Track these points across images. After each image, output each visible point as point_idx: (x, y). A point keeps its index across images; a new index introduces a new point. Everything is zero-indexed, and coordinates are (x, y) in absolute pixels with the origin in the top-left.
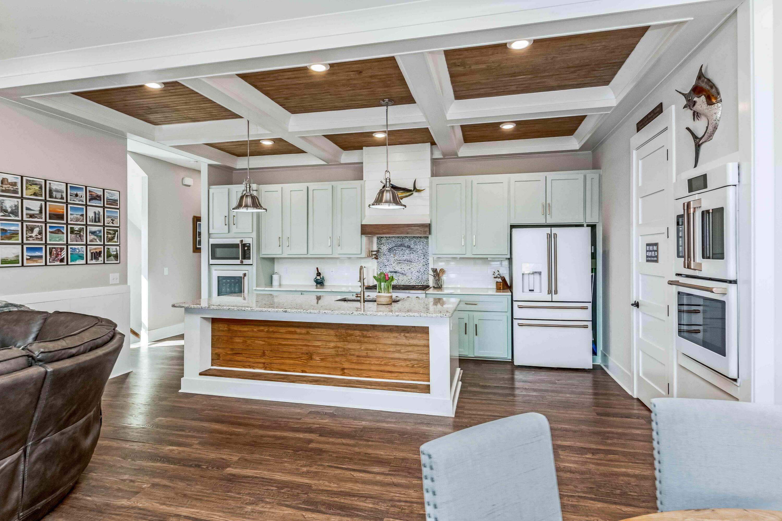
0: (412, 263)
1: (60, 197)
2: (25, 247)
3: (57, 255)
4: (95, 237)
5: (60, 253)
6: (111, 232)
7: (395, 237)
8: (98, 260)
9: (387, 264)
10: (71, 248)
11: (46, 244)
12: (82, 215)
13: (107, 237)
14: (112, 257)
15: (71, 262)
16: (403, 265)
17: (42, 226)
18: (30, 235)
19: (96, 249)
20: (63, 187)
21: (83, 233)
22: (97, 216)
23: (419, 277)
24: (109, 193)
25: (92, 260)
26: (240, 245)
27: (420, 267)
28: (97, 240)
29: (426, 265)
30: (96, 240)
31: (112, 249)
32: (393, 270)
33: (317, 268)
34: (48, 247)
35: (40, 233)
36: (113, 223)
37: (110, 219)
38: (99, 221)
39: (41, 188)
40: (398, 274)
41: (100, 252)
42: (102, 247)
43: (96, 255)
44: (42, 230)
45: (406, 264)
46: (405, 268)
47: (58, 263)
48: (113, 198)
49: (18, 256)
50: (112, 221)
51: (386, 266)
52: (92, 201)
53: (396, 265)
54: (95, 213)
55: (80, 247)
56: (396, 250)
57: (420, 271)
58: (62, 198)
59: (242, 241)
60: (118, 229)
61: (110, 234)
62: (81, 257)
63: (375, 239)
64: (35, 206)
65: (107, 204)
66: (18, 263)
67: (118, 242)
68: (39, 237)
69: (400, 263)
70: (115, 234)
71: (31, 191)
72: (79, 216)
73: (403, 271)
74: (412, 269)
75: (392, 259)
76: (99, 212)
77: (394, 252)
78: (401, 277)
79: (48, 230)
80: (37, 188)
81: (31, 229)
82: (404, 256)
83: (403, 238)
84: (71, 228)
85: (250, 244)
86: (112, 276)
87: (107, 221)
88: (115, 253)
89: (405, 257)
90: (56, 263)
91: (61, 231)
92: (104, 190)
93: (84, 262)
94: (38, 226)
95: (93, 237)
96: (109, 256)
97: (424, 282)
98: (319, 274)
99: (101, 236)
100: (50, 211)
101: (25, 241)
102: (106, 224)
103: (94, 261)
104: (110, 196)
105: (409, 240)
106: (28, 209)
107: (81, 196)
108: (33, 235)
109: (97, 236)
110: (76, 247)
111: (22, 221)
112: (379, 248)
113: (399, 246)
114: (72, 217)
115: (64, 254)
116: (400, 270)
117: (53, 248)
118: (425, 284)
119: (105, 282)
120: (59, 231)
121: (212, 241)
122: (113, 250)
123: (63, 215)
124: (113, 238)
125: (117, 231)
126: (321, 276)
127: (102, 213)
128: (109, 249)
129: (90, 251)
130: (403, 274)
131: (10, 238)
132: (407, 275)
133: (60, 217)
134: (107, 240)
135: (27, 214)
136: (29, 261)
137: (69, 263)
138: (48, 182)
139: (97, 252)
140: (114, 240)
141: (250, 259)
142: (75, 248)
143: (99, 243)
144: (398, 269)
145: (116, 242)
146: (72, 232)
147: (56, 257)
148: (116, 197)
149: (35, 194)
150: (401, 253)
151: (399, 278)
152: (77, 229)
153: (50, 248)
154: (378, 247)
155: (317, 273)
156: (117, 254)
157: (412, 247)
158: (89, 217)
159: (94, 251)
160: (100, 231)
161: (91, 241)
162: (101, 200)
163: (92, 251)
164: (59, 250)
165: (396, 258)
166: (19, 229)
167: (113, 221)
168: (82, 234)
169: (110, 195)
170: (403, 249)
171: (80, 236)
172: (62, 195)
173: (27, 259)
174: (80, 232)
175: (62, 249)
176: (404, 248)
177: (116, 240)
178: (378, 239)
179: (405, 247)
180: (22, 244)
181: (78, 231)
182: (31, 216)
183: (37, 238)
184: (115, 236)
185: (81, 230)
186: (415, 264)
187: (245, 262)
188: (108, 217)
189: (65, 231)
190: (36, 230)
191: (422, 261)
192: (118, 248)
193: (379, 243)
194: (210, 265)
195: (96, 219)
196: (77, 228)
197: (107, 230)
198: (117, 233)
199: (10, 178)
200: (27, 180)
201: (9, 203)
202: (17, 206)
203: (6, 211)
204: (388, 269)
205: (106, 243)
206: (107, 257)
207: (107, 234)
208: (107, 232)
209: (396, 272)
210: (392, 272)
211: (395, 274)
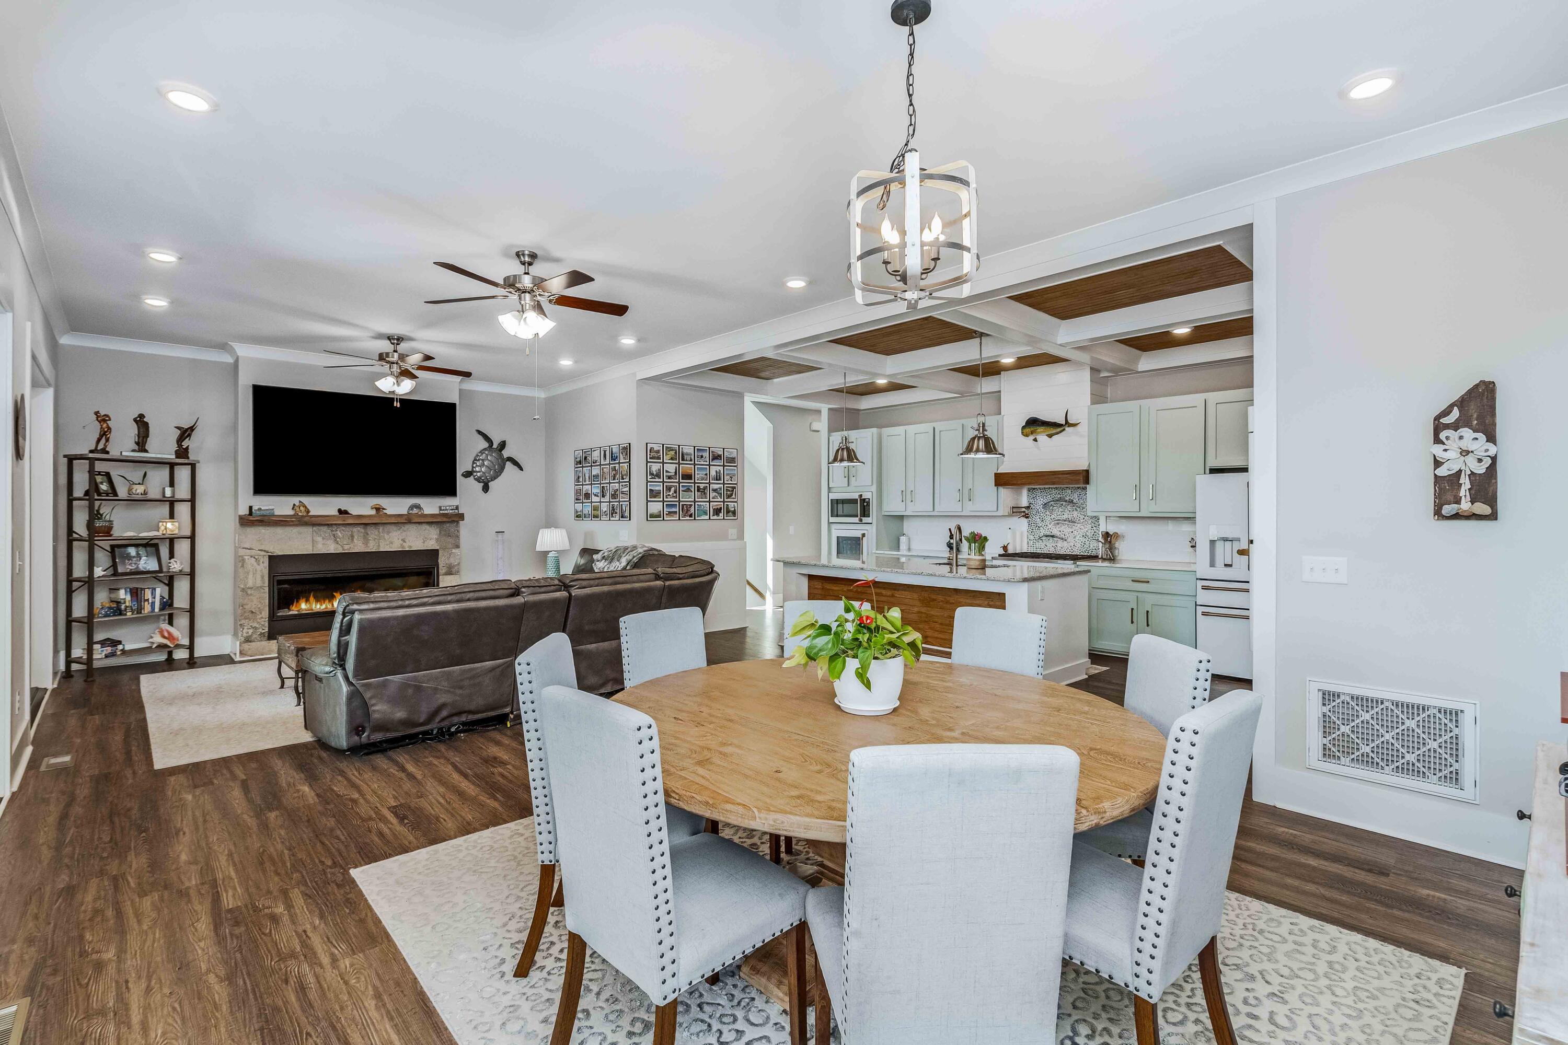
0: (1076, 524)
1: (690, 459)
2: (665, 504)
4: (717, 495)
5: (689, 509)
6: (730, 489)
7: (1052, 488)
8: (719, 515)
9: (1040, 525)
10: (698, 505)
11: (679, 501)
12: (706, 474)
13: (727, 494)
14: (731, 513)
15: (698, 517)
16: (1063, 527)
17: (677, 486)
18: (669, 493)
19: (717, 505)
20: (692, 451)
21: (707, 491)
22: (718, 474)
23: (1084, 544)
24: (728, 452)
25: (714, 515)
26: (858, 500)
27: (1086, 529)
29: (1095, 526)
30: (717, 497)
31: (731, 506)
32: (1048, 533)
33: (950, 529)
34: (681, 504)
35: (675, 492)
36: (731, 481)
37: (728, 477)
38: (720, 479)
39: (676, 453)
40: (1056, 539)
41: (721, 509)
42: (722, 504)
43: (717, 511)
44: (677, 489)
45: (1066, 526)
46: (1066, 529)
47: (688, 518)
48: (731, 456)
49: (661, 511)
50: (731, 479)
51: (1039, 527)
52: (715, 461)
53: (1053, 527)
55: (704, 503)
56: (1054, 506)
57: (1086, 535)
59: (861, 496)
60: (736, 486)
61: (729, 491)
62: (705, 513)
63: (1026, 494)
64: (671, 468)
65: (726, 463)
66: (661, 517)
67: (735, 499)
68: (675, 495)
69: (1058, 524)
70: (733, 491)
71: (669, 457)
72: (704, 476)
73: (1063, 536)
74: (1075, 533)
75: (1047, 519)
76: (720, 471)
77: (1051, 508)
78: (1060, 544)
79: (681, 489)
80: (673, 453)
81: (669, 489)
82: (1063, 514)
83: (1063, 489)
85: (869, 499)
86: (730, 531)
87: (726, 479)
88: (733, 509)
89: (1065, 517)
90: (686, 518)
91: (690, 490)
92: (724, 449)
93: (707, 517)
94: (674, 486)
95: (715, 494)
96: (728, 512)
97: (1092, 551)
99: (721, 494)
100: (682, 472)
101: (665, 499)
102: (726, 482)
103: (715, 517)
104: (729, 454)
105: (1072, 492)
106: (667, 471)
107: (706, 457)
108: (671, 493)
109: (718, 493)
110: (702, 503)
111: (663, 482)
112: (1031, 504)
113: (1057, 501)
114: (699, 477)
115: (692, 510)
116: (1058, 534)
117: (684, 505)
118: (1094, 553)
119: (723, 537)
120: (688, 490)
121: (833, 496)
123: (692, 475)
124: (732, 495)
125: (735, 488)
127: (722, 472)
128: (728, 505)
129: (712, 507)
130: (1062, 539)
131: (656, 496)
132: (1068, 540)
133: (690, 477)
134: (726, 497)
135: (666, 476)
136: (668, 516)
137: (696, 518)
138: (681, 447)
139: (718, 508)
140: (732, 497)
141: (869, 517)
142: (701, 505)
143: (720, 500)
144: (1055, 531)
146: (699, 490)
147: (687, 512)
148: (734, 455)
149: (672, 459)
150: (1061, 510)
151: (1058, 544)
154: (1028, 501)
156: (735, 510)
157: (1075, 501)
158: (712, 476)
159: (716, 507)
160: (721, 489)
161: (713, 498)
162: (721, 459)
163: (714, 508)
164: (689, 507)
165: (1053, 516)
166: (662, 489)
170: (1062, 505)
171: (705, 493)
173: (667, 514)
174: (705, 490)
175: (691, 506)
176: (1064, 503)
177: (734, 496)
178: (1030, 492)
179: (1066, 501)
180: (664, 501)
181: (703, 489)
182: (669, 477)
183: (673, 497)
184: (733, 493)
185: (705, 488)
186: (1079, 525)
187: (866, 520)
188: (728, 475)
189: (693, 490)
190: (673, 489)
191: (1090, 521)
192: (736, 504)
193: (1032, 497)
194: (829, 523)
195: (718, 478)
196: (702, 486)
197: (726, 487)
198: (735, 490)
199: (656, 448)
200: (666, 447)
201: (655, 467)
202: (659, 470)
203: (653, 474)
204: (1043, 532)
205: (725, 499)
206: (726, 513)
207: (726, 491)
208: (726, 489)
209: (1053, 536)
210: (1047, 536)
211: (1051, 538)
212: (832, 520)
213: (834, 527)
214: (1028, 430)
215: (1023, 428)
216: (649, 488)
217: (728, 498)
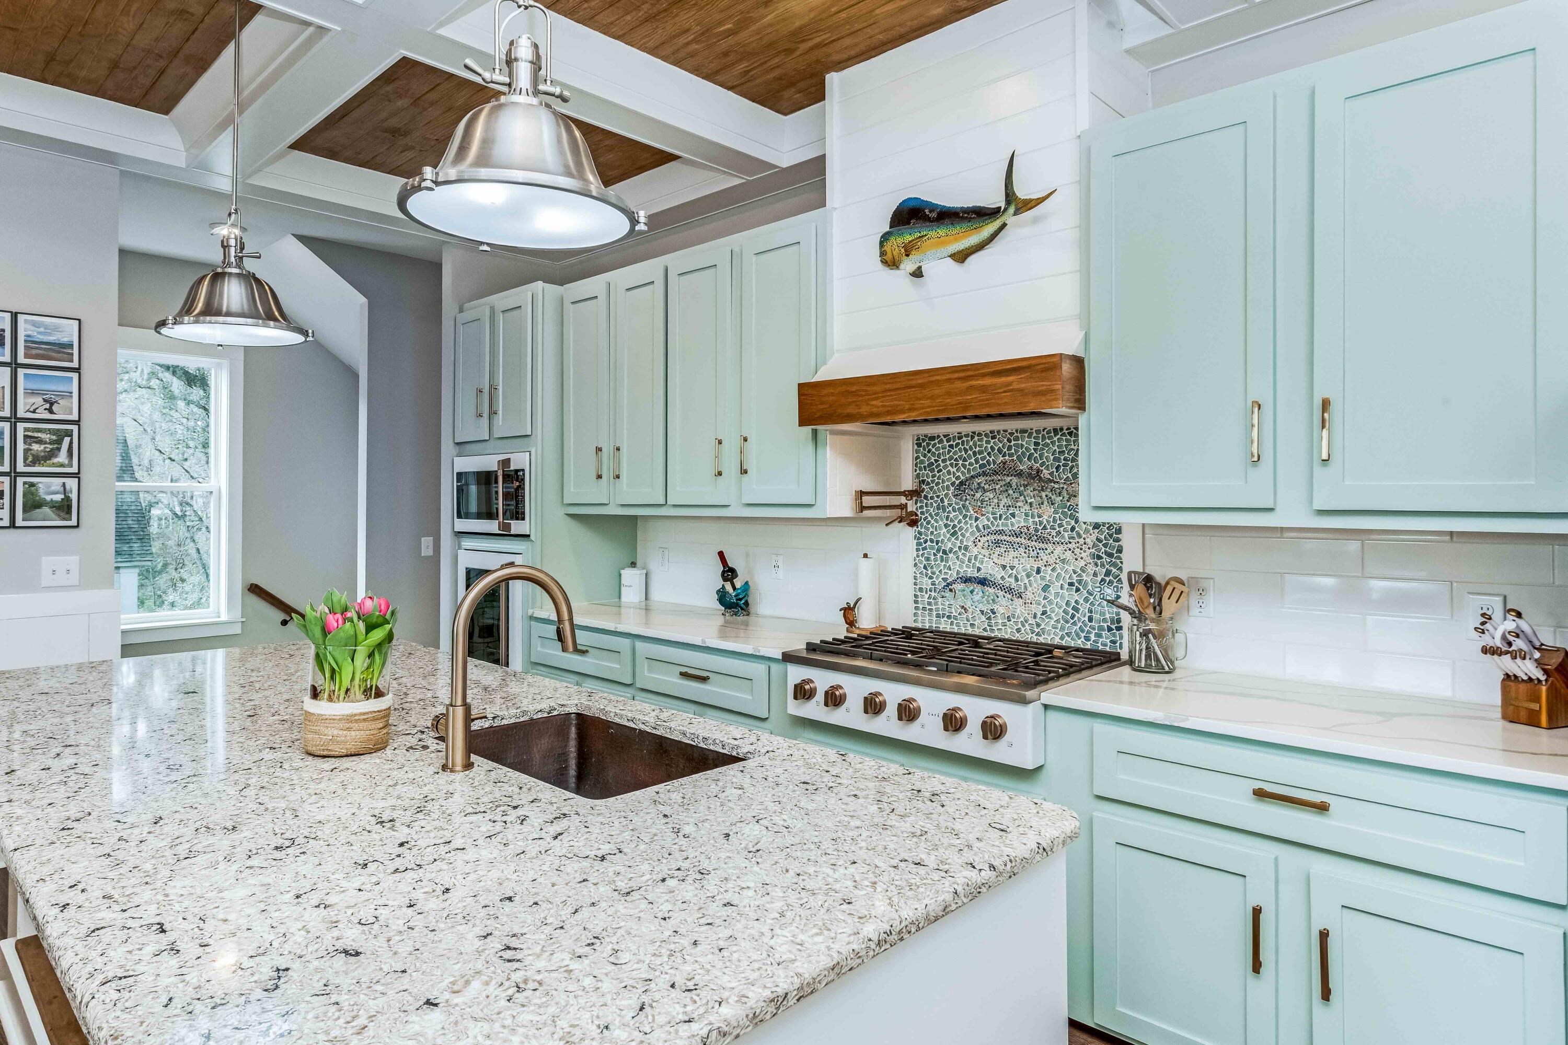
0: (1050, 547)
6: (45, 436)
7: (979, 435)
9: (950, 545)
13: (26, 451)
14: (46, 510)
16: (1012, 554)
23: (1076, 609)
24: (34, 324)
26: (500, 473)
27: (1082, 563)
29: (1110, 555)
31: (48, 485)
32: (971, 572)
33: (721, 555)
36: (51, 411)
37: (39, 400)
40: (991, 590)
42: (7, 480)
45: (1022, 550)
46: (1019, 564)
48: (51, 339)
50: (47, 406)
51: (945, 552)
53: (984, 552)
56: (985, 491)
57: (1080, 582)
59: (506, 462)
60: (75, 428)
61: (40, 441)
63: (907, 449)
65: (27, 356)
67: (71, 466)
69: (997, 543)
70: (59, 442)
73: (1012, 580)
74: (1047, 573)
75: (969, 529)
77: (978, 495)
78: (1003, 605)
82: (1013, 515)
83: (1011, 436)
85: (523, 470)
86: (48, 562)
87: (25, 404)
88: (59, 497)
89: (1018, 522)
92: (14, 316)
96: (33, 504)
97: (1099, 636)
98: (729, 573)
102: (21, 413)
104: (39, 333)
105: (1036, 444)
112: (923, 481)
113: (996, 473)
116: (997, 574)
118: (1104, 643)
121: (457, 465)
122: (50, 489)
124: (52, 454)
125: (69, 434)
126: (738, 583)
128: (32, 485)
130: (1010, 590)
132: (1029, 595)
134: (25, 459)
140: (55, 460)
141: (523, 519)
144: (990, 569)
145: (62, 465)
148: (67, 332)
150: (1004, 501)
151: (995, 607)
154: (918, 476)
155: (723, 572)
156: (67, 500)
157: (1046, 474)
165: (983, 521)
167: (52, 404)
169: (42, 330)
170: (1009, 485)
176: (1015, 480)
177: (62, 457)
178: (919, 445)
179: (1020, 474)
184: (59, 449)
186: (1059, 550)
187: (517, 527)
188: (32, 393)
191: (1091, 540)
192: (72, 483)
193: (922, 462)
194: (455, 534)
197: (26, 430)
198: (67, 440)
204: (957, 567)
205: (21, 467)
206: (26, 509)
207: (25, 443)
208: (26, 437)
209: (983, 582)
210: (967, 580)
211: (978, 587)
212: (463, 525)
213: (468, 543)
214: (895, 244)
215: (885, 238)
217: (33, 463)
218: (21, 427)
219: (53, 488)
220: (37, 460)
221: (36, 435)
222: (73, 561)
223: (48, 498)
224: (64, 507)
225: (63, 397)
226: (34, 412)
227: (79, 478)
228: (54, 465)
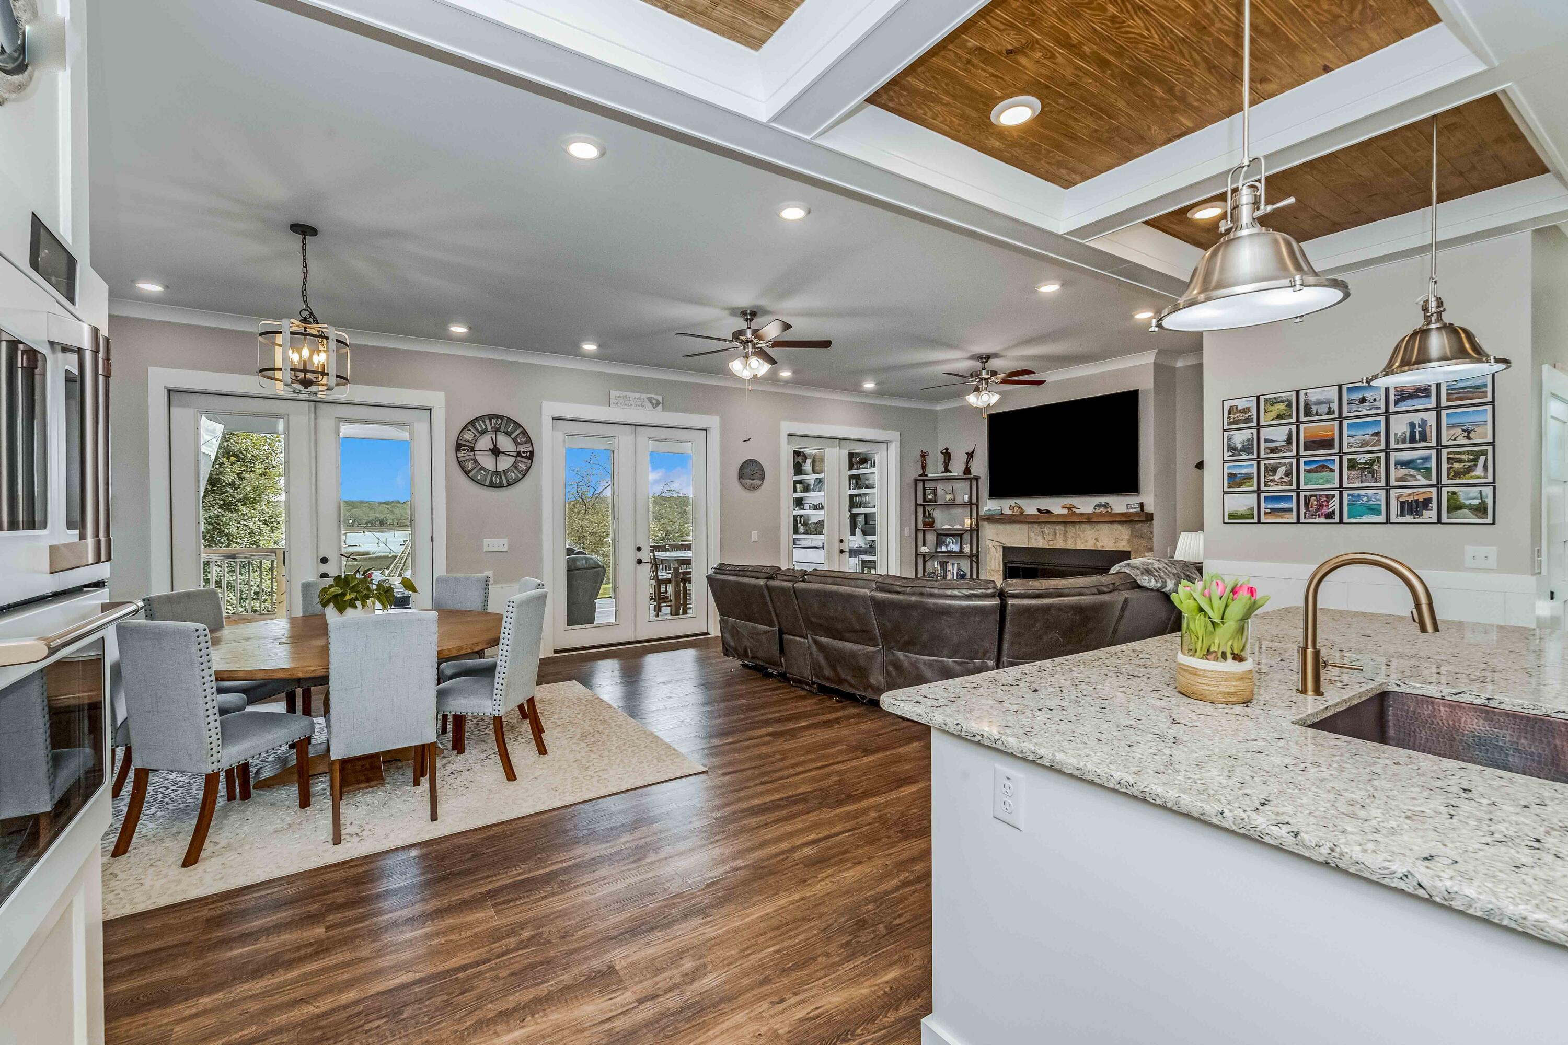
1: (1326, 411)
2: (1262, 496)
3: (1320, 506)
4: (1412, 472)
5: (1325, 504)
6: (1464, 457)
8: (1422, 515)
10: (1349, 495)
11: (1299, 490)
12: (1377, 434)
13: (1449, 469)
14: (1466, 511)
15: (1349, 518)
17: (1291, 464)
18: (1271, 478)
19: (1414, 494)
20: (1333, 393)
21: (1380, 467)
22: (1417, 429)
25: (1402, 514)
28: (1419, 477)
30: (1414, 476)
31: (1467, 493)
34: (1302, 494)
35: (1288, 474)
36: (1468, 438)
37: (1458, 431)
38: (1424, 438)
39: (1289, 405)
41: (1426, 503)
42: (1434, 490)
43: (1414, 508)
44: (1291, 469)
47: (1323, 520)
48: (1468, 384)
49: (1252, 509)
50: (1466, 434)
52: (1400, 404)
54: (1412, 425)
55: (1370, 492)
58: (1330, 412)
60: (1490, 448)
61: (1460, 461)
62: (1375, 511)
64: (1279, 434)
65: (1447, 401)
66: (1253, 518)
67: (1486, 477)
68: (1286, 479)
70: (1476, 460)
71: (1273, 414)
72: (1367, 437)
76: (1424, 422)
79: (1302, 467)
80: (1282, 407)
81: (1274, 470)
84: (1349, 460)
86: (1470, 550)
87: (1448, 435)
88: (1476, 502)
90: (1317, 520)
91: (1328, 467)
93: (1382, 518)
94: (1285, 464)
95: (1404, 471)
96: (1455, 507)
99: (1429, 469)
100: (1305, 437)
101: (1263, 488)
102: (1445, 442)
103: (1408, 518)
106: (1266, 441)
107: (1375, 400)
108: (1276, 478)
109: (1418, 469)
110: (1362, 492)
111: (1257, 460)
114: (1352, 440)
115: (1334, 505)
117: (1311, 496)
120: (1323, 467)
122: (1469, 496)
123: (1333, 440)
124: (1469, 469)
125: (1484, 453)
127: (1432, 422)
128: (1454, 493)
129: (1397, 498)
131: (1240, 485)
133: (1327, 444)
134: (1448, 475)
135: (1265, 449)
136: (1268, 516)
137: (1346, 520)
138: (1302, 394)
139: (1416, 501)
140: (1473, 474)
142: (1359, 495)
143: (1424, 482)
145: (1479, 477)
146: (1352, 465)
147: (1318, 509)
149: (1279, 417)
152: (1363, 461)
153: (1305, 496)
156: (1485, 503)
158: (1396, 434)
159: (1410, 499)
160: (1427, 459)
161: (1398, 480)
162: (1429, 396)
163: (1401, 500)
164: (1324, 499)
166: (1255, 471)
167: (1469, 432)
168: (1375, 468)
171: (1372, 472)
172: (1330, 408)
173: (1266, 513)
174: (1372, 464)
175: (1329, 498)
177: (1479, 471)
180: (1259, 492)
181: (1364, 464)
182: (1273, 450)
183: (1282, 483)
184: (1476, 465)
185: (1371, 463)
188: (1451, 426)
189: (1336, 467)
190: (1281, 471)
192: (1488, 491)
195: (1417, 435)
196: (1362, 459)
197: (1449, 453)
198: (1482, 458)
199: (1241, 404)
200: (1266, 400)
201: (1240, 438)
202: (1250, 441)
203: (1235, 449)
205: (1445, 480)
206: (1449, 510)
207: (1448, 463)
208: (1448, 459)
216: (1226, 471)
217: (1455, 477)
218: (1444, 452)
219: (1472, 495)
220: (1458, 474)
221: (1457, 456)
222: (1492, 551)
223: (1467, 502)
224: (1480, 509)
225: (1478, 426)
226: (1455, 440)
227: (1494, 487)
228: (1472, 478)
